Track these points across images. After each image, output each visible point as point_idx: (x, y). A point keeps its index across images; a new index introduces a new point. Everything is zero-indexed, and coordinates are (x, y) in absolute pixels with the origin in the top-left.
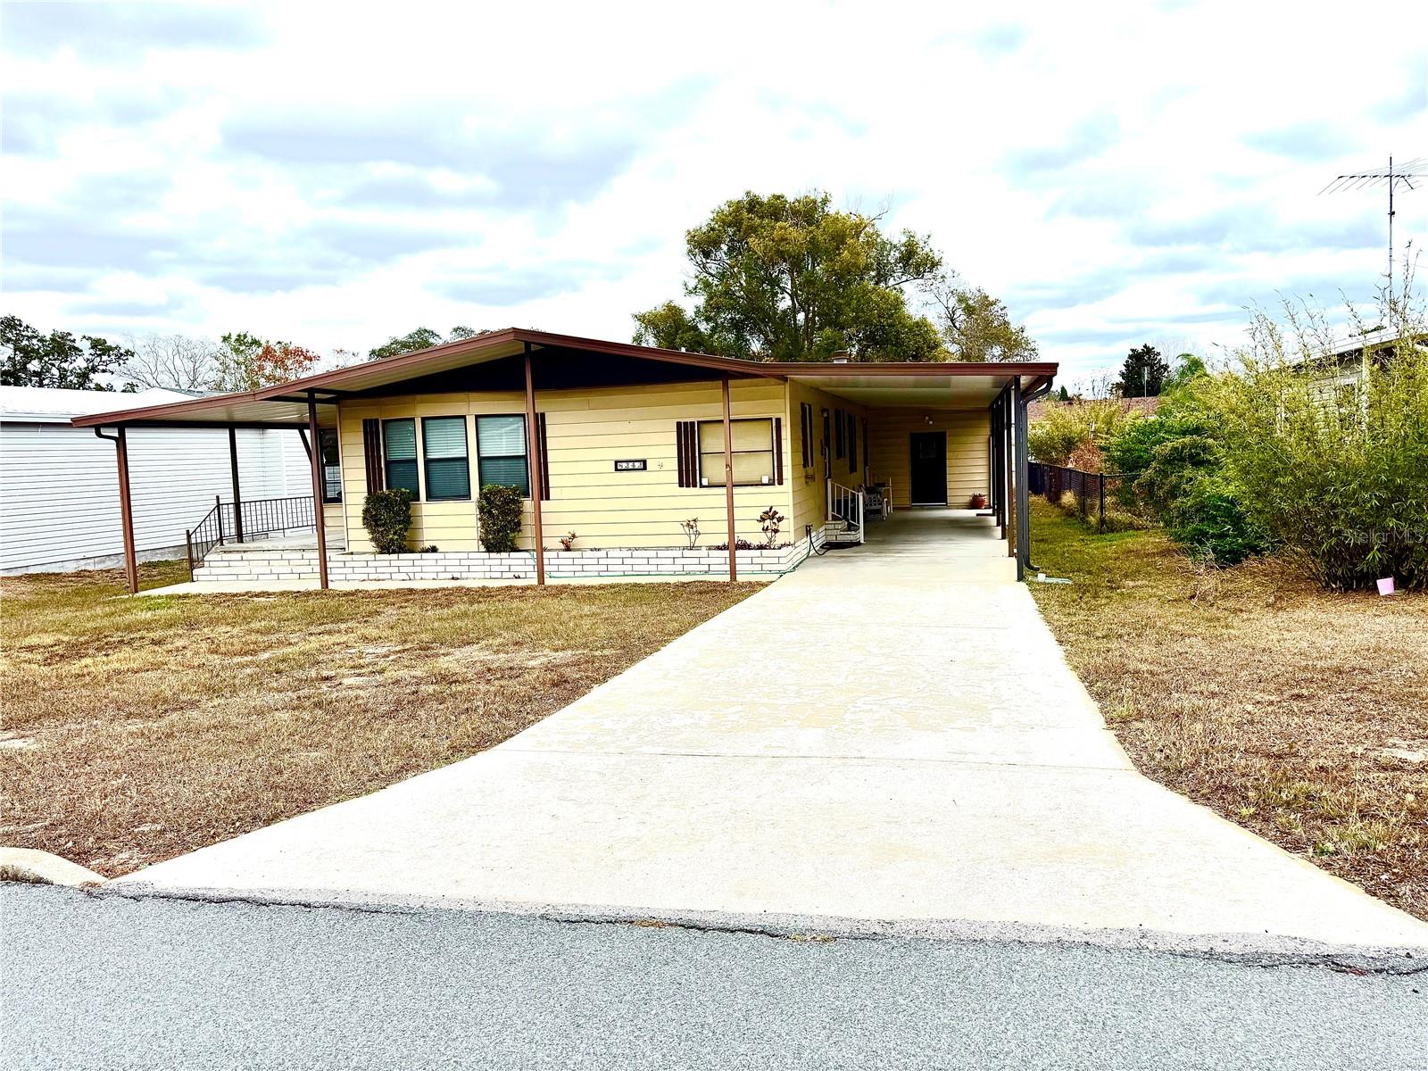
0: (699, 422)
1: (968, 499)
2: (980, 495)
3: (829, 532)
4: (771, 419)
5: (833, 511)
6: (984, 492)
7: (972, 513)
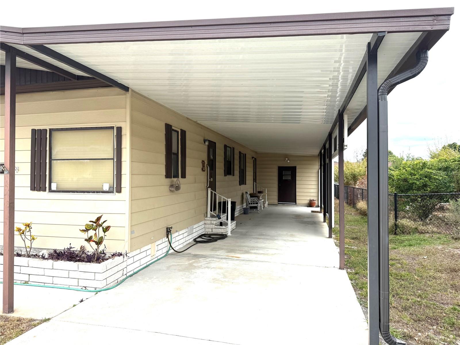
0: (50, 130)
1: (307, 202)
2: (313, 200)
3: (207, 226)
4: (112, 128)
5: (211, 211)
6: (315, 199)
7: (309, 210)
